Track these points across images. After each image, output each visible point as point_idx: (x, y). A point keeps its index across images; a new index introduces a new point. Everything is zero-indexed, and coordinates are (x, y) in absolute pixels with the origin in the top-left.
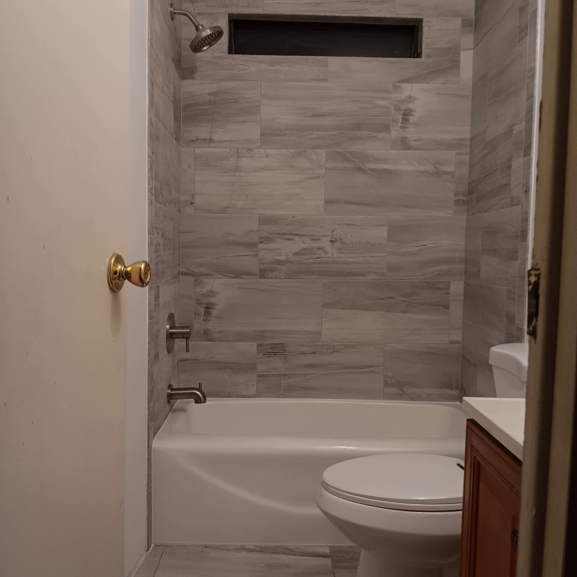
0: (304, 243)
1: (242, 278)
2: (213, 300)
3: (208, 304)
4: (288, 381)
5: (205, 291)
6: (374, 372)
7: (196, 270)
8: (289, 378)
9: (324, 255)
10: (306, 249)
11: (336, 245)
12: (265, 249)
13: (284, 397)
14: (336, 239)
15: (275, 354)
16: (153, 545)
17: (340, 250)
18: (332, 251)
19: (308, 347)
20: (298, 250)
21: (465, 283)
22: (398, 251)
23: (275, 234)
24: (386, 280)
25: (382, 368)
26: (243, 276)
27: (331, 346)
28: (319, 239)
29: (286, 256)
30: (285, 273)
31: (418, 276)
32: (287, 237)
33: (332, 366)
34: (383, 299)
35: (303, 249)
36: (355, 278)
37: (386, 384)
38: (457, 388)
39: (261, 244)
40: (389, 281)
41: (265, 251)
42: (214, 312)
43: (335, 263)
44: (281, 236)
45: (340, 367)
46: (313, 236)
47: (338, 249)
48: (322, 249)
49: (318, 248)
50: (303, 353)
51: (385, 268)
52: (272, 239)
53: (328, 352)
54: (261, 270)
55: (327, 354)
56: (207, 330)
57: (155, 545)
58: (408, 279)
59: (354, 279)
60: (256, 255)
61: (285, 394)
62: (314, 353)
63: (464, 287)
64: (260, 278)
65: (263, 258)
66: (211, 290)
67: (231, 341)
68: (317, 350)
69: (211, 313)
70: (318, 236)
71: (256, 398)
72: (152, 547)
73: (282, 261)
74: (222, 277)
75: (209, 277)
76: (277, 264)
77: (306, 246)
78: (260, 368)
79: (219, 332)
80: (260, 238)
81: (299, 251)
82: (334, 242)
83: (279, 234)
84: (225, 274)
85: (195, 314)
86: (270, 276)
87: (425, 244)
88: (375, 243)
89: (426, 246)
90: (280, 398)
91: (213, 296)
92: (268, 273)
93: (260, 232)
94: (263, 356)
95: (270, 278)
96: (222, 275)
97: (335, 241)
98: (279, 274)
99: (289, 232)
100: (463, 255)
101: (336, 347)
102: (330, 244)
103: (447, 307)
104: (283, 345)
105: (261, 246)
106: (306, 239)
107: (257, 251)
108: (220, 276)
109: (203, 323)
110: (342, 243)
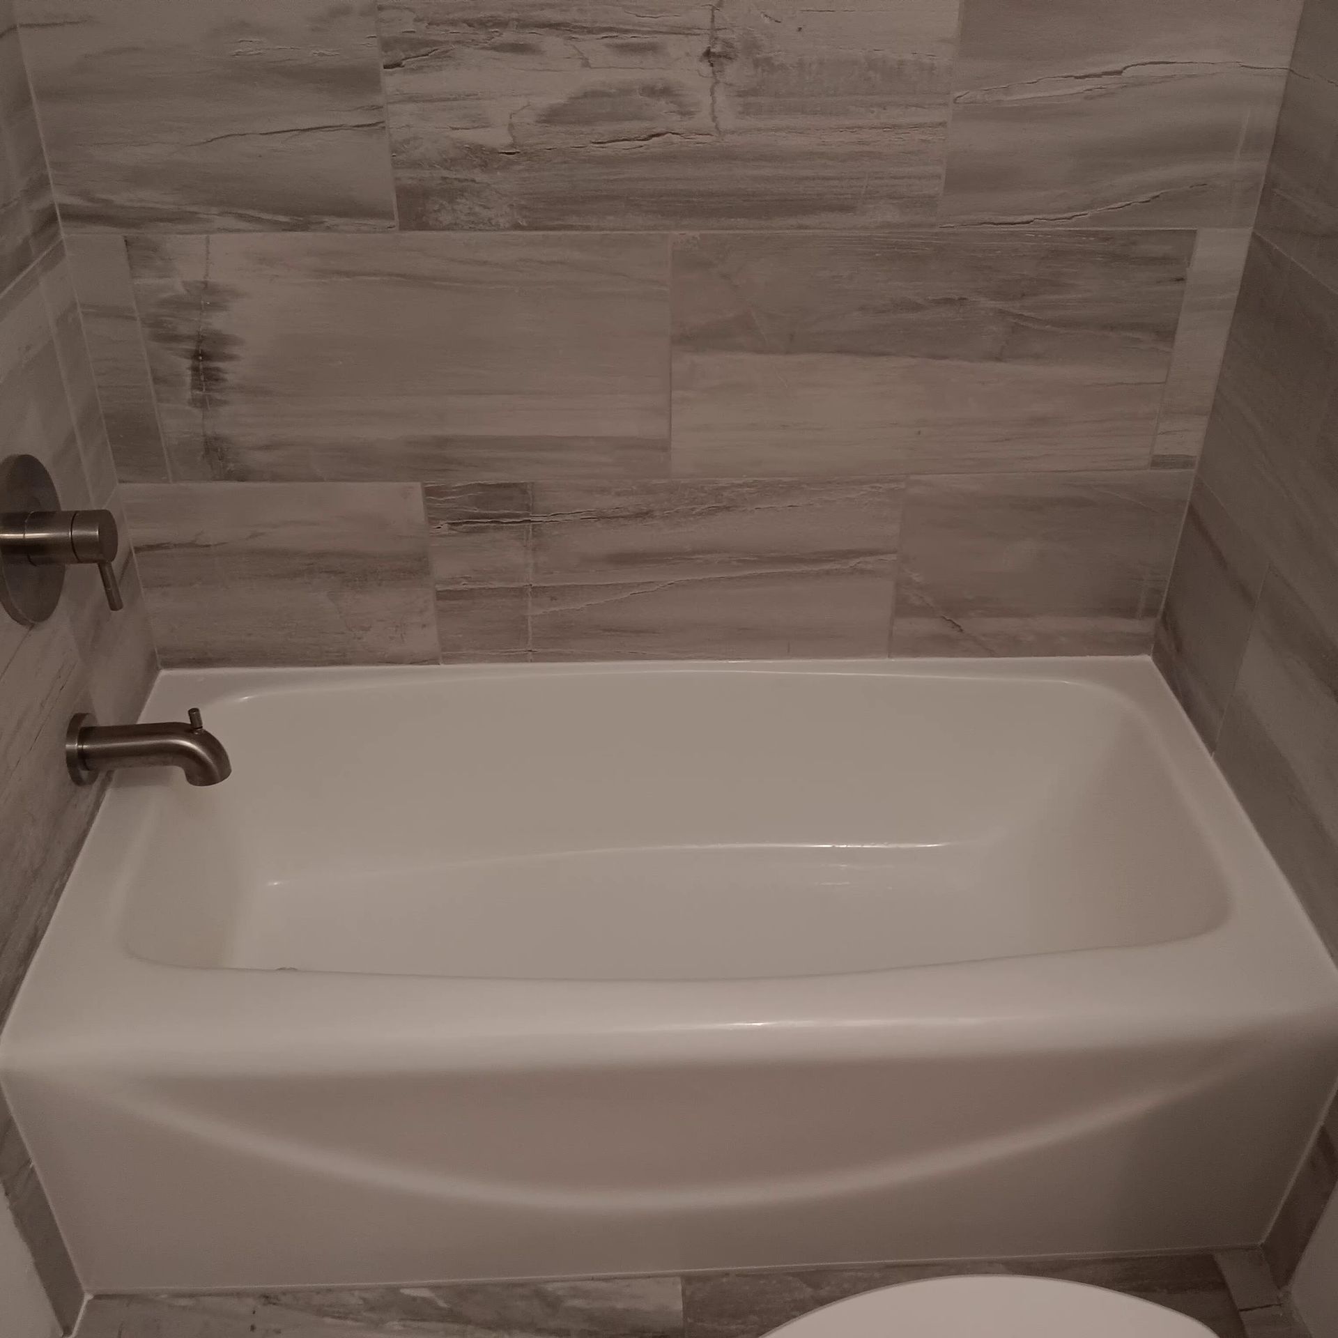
0: (586, 64)
1: (328, 229)
2: (217, 322)
3: (200, 339)
4: (553, 609)
5: (176, 285)
6: (862, 572)
7: (123, 198)
8: (553, 598)
9: (676, 122)
10: (594, 94)
11: (734, 72)
12: (412, 99)
13: (538, 658)
14: (727, 44)
15: (496, 520)
16: (88, 1297)
17: (751, 99)
18: (714, 102)
19: (618, 494)
20: (562, 101)
21: (1254, 235)
22: (999, 101)
23: (453, 23)
24: (937, 230)
25: (893, 557)
26: (329, 221)
27: (706, 489)
28: (653, 48)
29: (511, 126)
30: (511, 206)
31: (1070, 209)
32: (508, 36)
33: (708, 557)
34: (917, 307)
35: (585, 95)
36: (806, 221)
37: (902, 608)
38: (1150, 612)
39: (391, 74)
40: (951, 230)
41: (411, 107)
42: (233, 372)
43: (728, 156)
44: (482, 36)
45: (739, 561)
46: (626, 31)
47: (741, 94)
48: (665, 91)
49: (651, 91)
50: (601, 517)
51: (939, 177)
52: (442, 49)
53: (693, 509)
54: (405, 193)
55: (692, 519)
56: (216, 439)
57: (98, 1297)
58: (1028, 222)
59: (806, 228)
60: (376, 127)
61: (540, 650)
62: (643, 515)
63: (1249, 252)
64: (403, 228)
65: (407, 141)
66: (206, 283)
67: (321, 480)
68: (652, 505)
69: (221, 375)
70: (649, 32)
71: (442, 666)
72: (85, 1303)
73: (493, 151)
74: (242, 225)
75: (181, 227)
76: (475, 167)
77: (594, 79)
78: (445, 568)
79: (267, 448)
80: (387, 45)
81: (565, 105)
82: (722, 59)
83: (470, 25)
84: (251, 212)
85: (156, 380)
86: (446, 218)
87: (1119, 69)
88: (901, 63)
89: (1126, 73)
90: (527, 661)
91: (215, 306)
92: (436, 207)
93: (383, 15)
94: (450, 529)
95: (448, 228)
96: (241, 217)
97: (725, 57)
98: (485, 207)
99: (514, 15)
100: (1267, 116)
101: (725, 494)
102: (705, 68)
103: (1166, 334)
104: (524, 492)
105: (392, 82)
106: (592, 45)
107: (379, 108)
108: (231, 222)
109: (197, 412)
110: (756, 64)
